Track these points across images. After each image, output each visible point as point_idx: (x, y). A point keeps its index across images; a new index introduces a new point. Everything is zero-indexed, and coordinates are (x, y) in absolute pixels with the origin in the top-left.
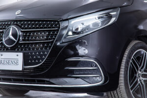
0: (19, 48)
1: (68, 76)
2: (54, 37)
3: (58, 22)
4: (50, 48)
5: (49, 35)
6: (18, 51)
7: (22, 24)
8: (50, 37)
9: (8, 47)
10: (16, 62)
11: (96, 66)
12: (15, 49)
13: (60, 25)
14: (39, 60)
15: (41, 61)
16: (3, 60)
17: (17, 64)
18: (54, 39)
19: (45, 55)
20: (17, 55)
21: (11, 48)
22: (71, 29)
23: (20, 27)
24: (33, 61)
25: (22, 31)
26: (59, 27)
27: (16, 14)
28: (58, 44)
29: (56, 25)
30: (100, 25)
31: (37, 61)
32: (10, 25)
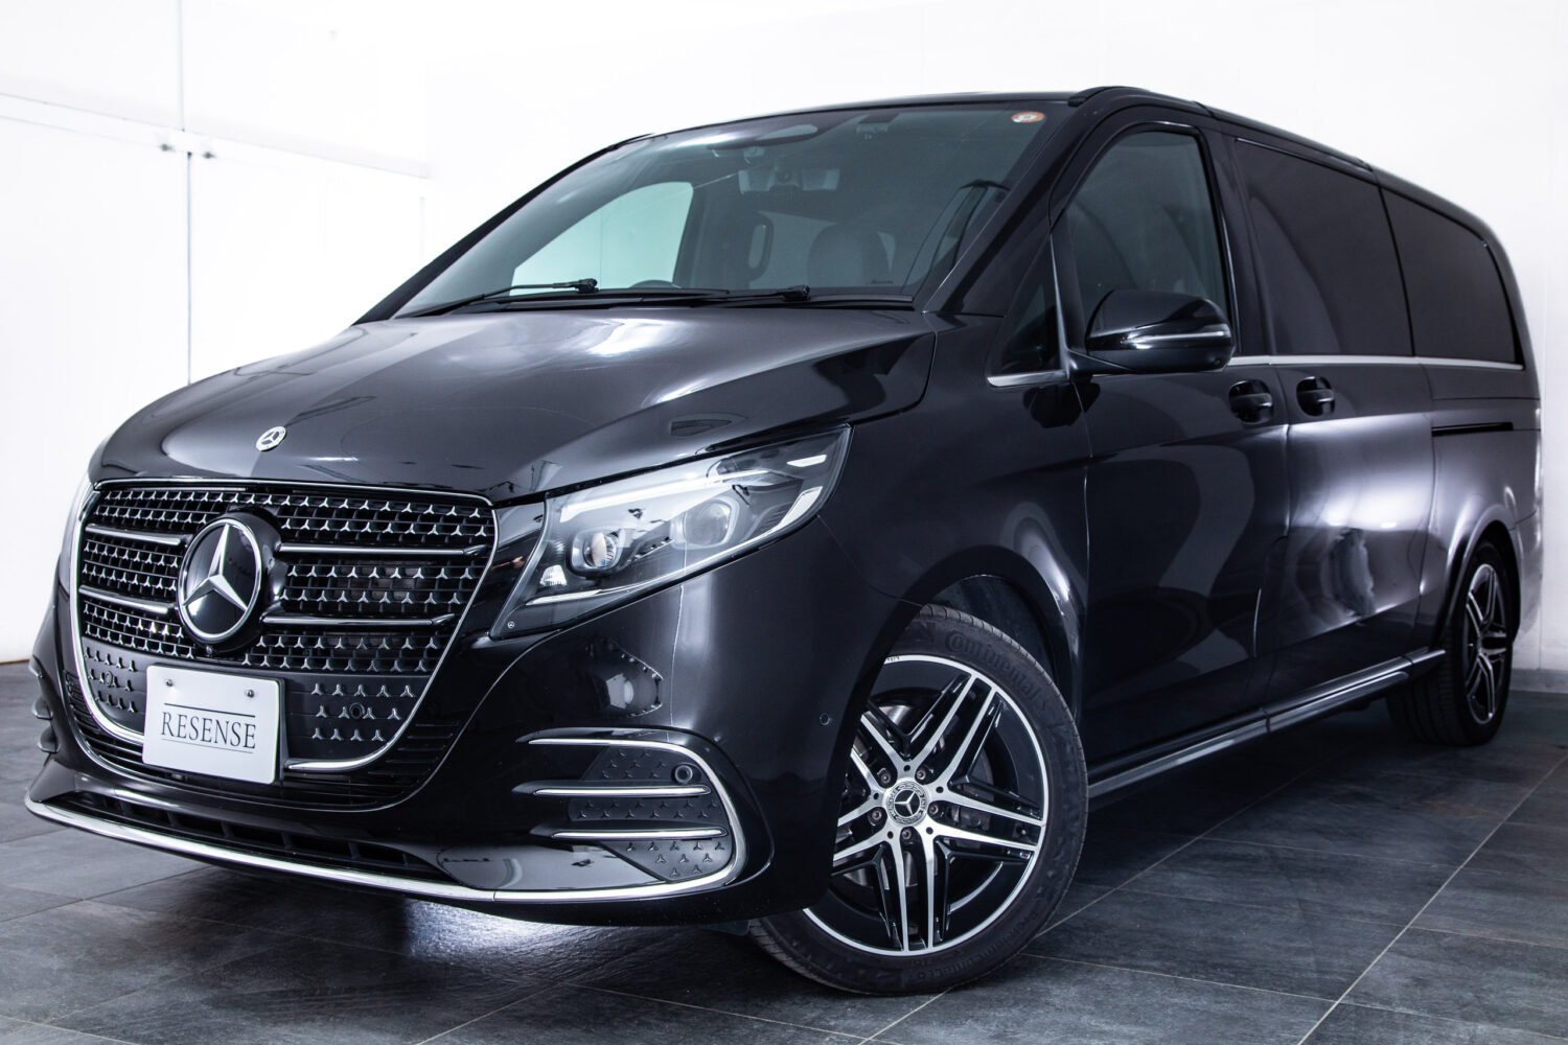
0: (264, 650)
1: (534, 831)
2: (455, 600)
3: (485, 509)
4: (431, 665)
5: (428, 583)
6: (255, 670)
7: (286, 510)
8: (431, 600)
9: (206, 643)
10: (241, 732)
11: (699, 777)
12: (239, 656)
13: (490, 530)
14: (367, 728)
15: (377, 736)
16: (175, 712)
17: (246, 741)
18: (458, 609)
19: (405, 706)
20: (251, 695)
21: (216, 645)
22: (560, 548)
23: (276, 523)
24: (336, 735)
25: (278, 555)
26: (490, 540)
27: (261, 446)
28: (483, 641)
29: (473, 526)
30: (730, 529)
31: (356, 736)
32: (222, 508)
